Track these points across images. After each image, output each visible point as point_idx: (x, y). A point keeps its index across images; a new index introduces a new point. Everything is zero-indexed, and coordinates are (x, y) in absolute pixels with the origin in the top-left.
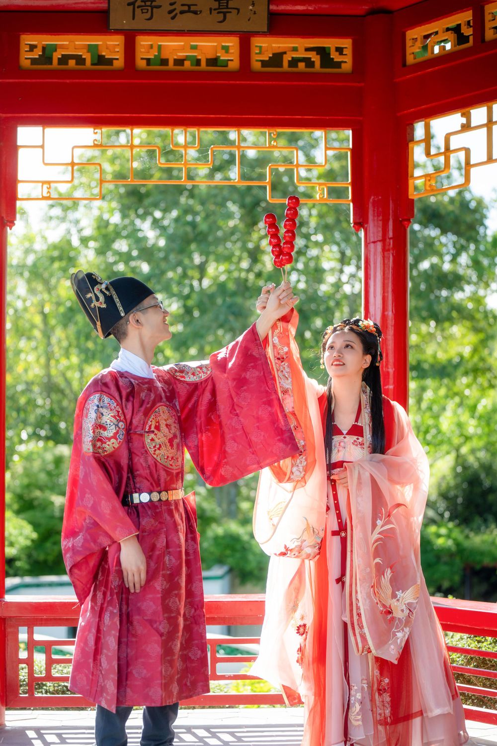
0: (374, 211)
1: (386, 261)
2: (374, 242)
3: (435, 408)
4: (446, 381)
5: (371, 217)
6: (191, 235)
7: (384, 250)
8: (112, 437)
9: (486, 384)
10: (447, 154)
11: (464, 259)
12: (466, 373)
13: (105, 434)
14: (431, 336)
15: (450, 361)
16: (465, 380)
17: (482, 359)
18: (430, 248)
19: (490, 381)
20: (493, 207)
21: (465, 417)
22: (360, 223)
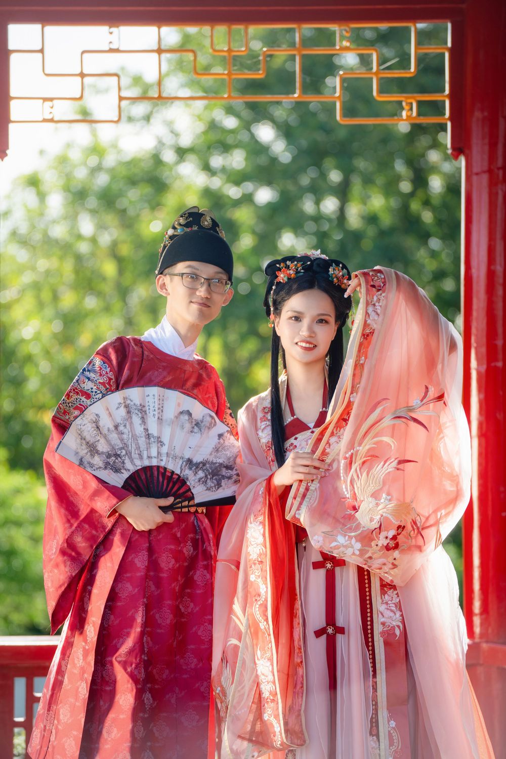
2: (478, 174)
22: (461, 147)
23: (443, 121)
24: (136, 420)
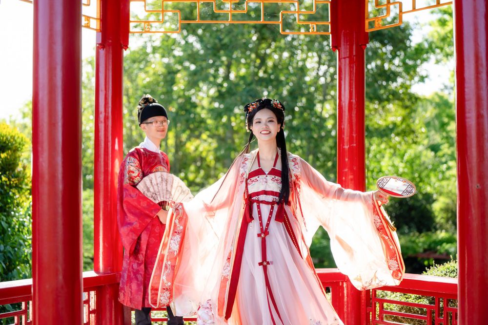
0: (344, 39)
1: (352, 70)
2: (344, 58)
3: (378, 156)
4: (385, 139)
5: (342, 43)
6: (219, 45)
7: (350, 63)
8: (137, 176)
9: (410, 141)
10: (389, 5)
11: (397, 61)
12: (398, 135)
13: (134, 175)
14: (376, 110)
15: (387, 127)
16: (398, 139)
17: (408, 125)
18: (376, 54)
19: (413, 139)
20: (415, 28)
21: (397, 161)
22: (336, 46)
23: (328, 34)
24: (164, 184)
